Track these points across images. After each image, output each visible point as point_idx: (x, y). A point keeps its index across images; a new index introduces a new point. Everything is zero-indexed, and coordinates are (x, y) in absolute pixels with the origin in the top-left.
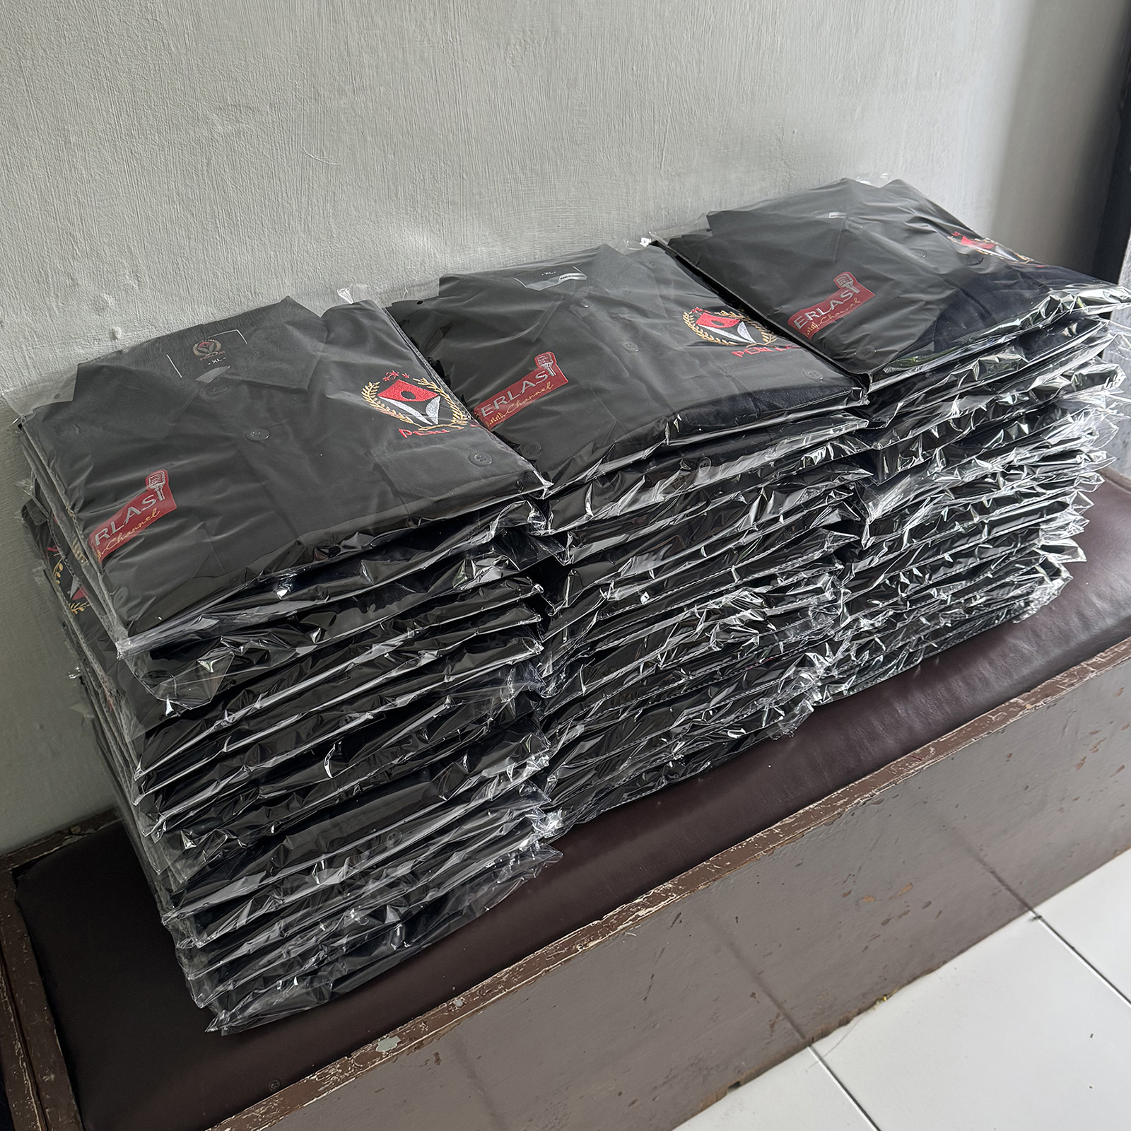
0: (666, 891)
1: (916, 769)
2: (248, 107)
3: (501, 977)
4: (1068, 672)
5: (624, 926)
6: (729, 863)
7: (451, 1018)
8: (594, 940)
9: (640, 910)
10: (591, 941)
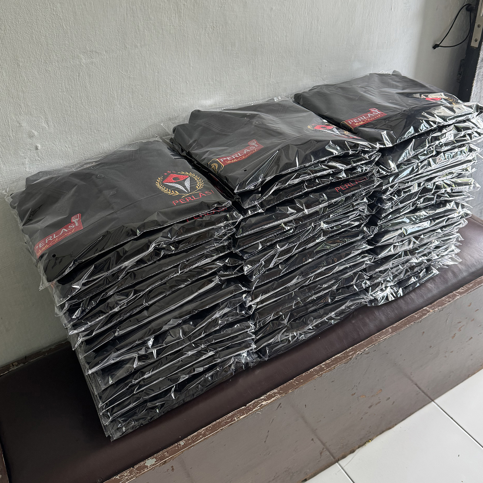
0: (275, 393)
1: (384, 338)
2: (96, 52)
3: (201, 432)
4: (448, 296)
5: (256, 409)
6: (302, 381)
7: (179, 450)
8: (243, 415)
9: (263, 402)
10: (241, 416)
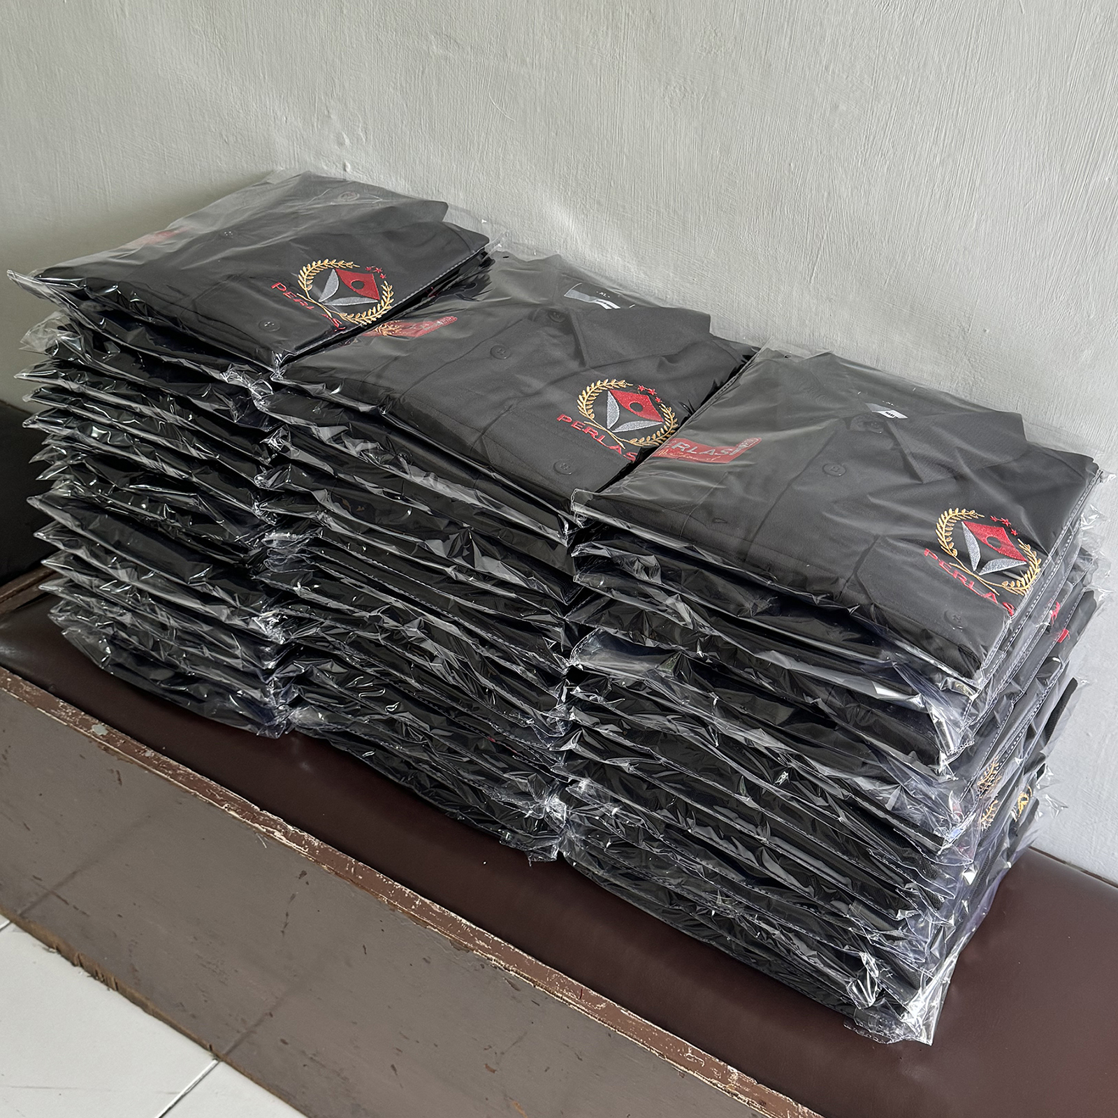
8: (237, 813)
9: (280, 831)
